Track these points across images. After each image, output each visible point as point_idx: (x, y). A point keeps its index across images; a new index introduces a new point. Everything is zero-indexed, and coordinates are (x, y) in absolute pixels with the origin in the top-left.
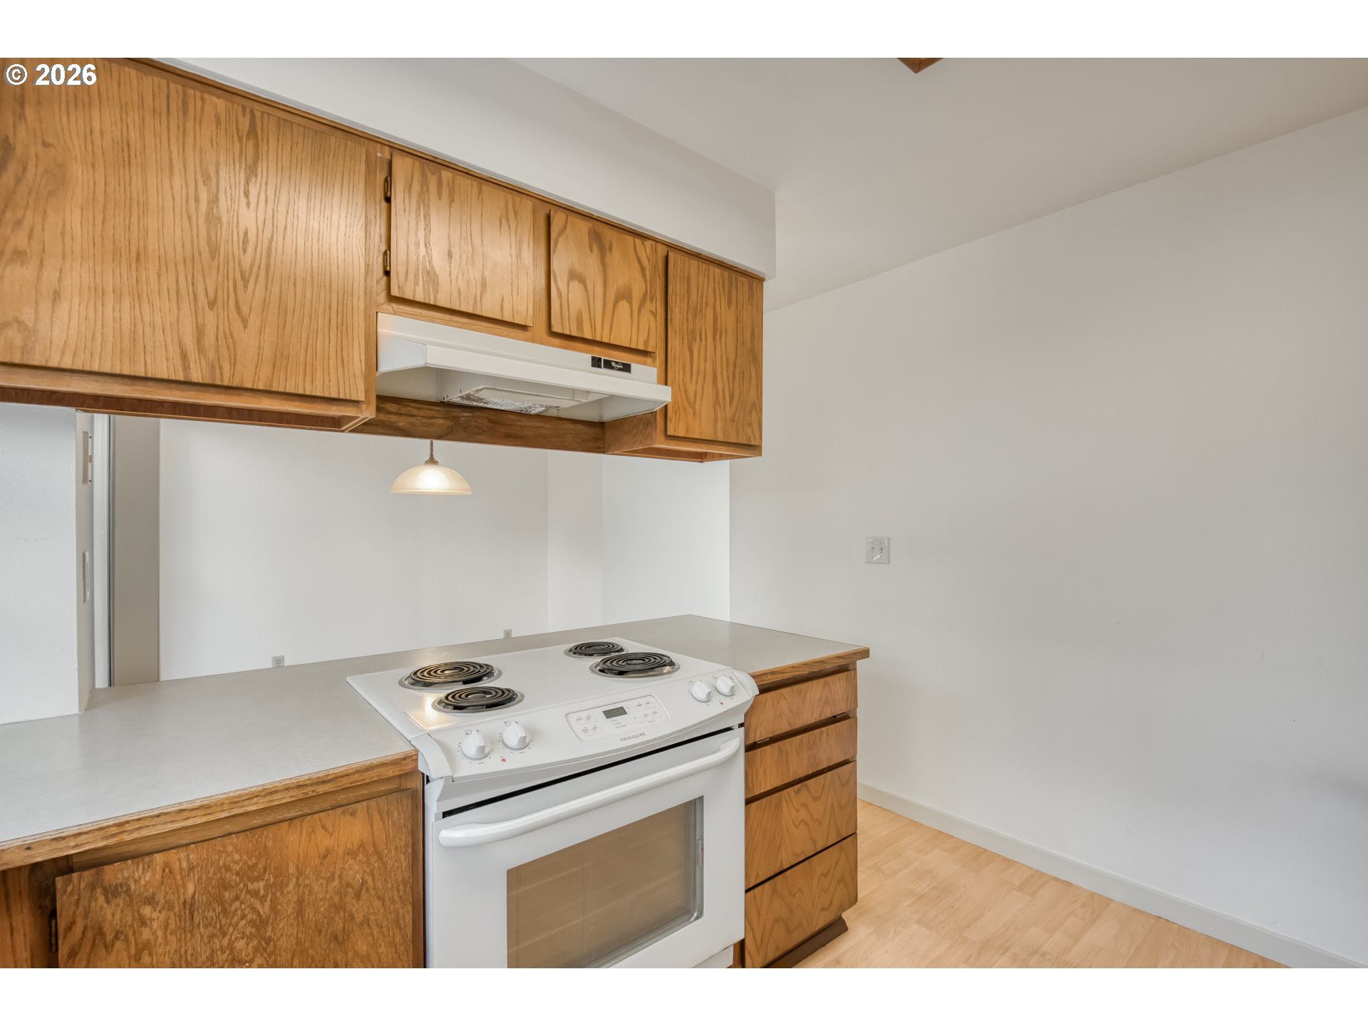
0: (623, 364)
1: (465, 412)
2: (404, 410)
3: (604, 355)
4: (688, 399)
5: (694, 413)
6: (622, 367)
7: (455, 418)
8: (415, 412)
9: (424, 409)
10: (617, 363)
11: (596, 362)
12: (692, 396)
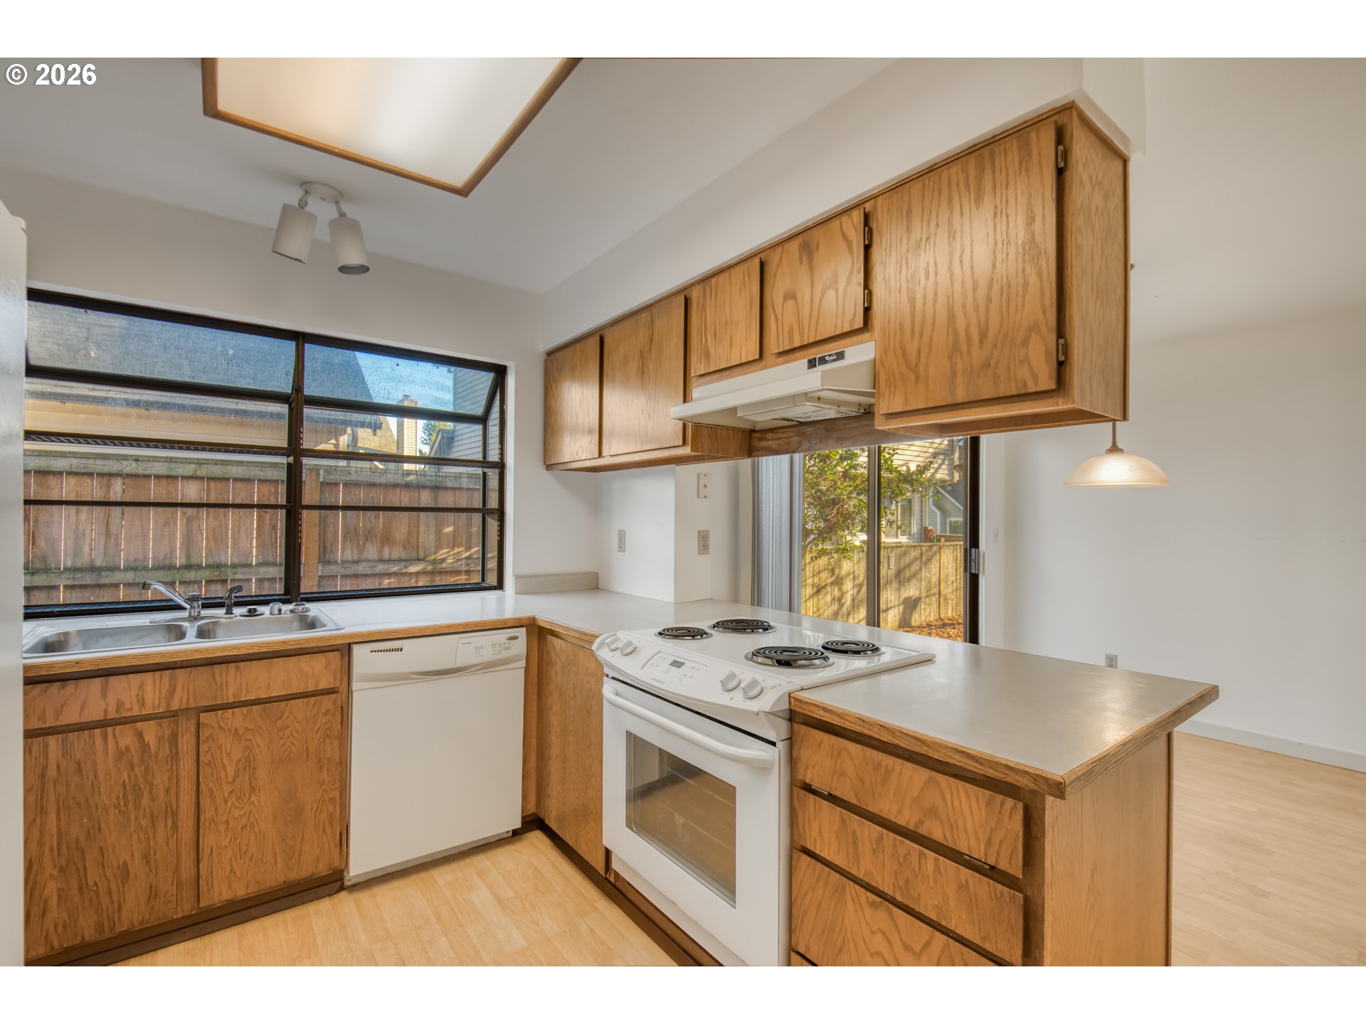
0: (836, 354)
1: (810, 427)
2: (776, 436)
3: (816, 353)
4: (908, 363)
5: (917, 378)
6: (835, 357)
7: (804, 434)
8: (781, 435)
9: (785, 432)
10: (830, 355)
11: (812, 364)
12: (913, 358)
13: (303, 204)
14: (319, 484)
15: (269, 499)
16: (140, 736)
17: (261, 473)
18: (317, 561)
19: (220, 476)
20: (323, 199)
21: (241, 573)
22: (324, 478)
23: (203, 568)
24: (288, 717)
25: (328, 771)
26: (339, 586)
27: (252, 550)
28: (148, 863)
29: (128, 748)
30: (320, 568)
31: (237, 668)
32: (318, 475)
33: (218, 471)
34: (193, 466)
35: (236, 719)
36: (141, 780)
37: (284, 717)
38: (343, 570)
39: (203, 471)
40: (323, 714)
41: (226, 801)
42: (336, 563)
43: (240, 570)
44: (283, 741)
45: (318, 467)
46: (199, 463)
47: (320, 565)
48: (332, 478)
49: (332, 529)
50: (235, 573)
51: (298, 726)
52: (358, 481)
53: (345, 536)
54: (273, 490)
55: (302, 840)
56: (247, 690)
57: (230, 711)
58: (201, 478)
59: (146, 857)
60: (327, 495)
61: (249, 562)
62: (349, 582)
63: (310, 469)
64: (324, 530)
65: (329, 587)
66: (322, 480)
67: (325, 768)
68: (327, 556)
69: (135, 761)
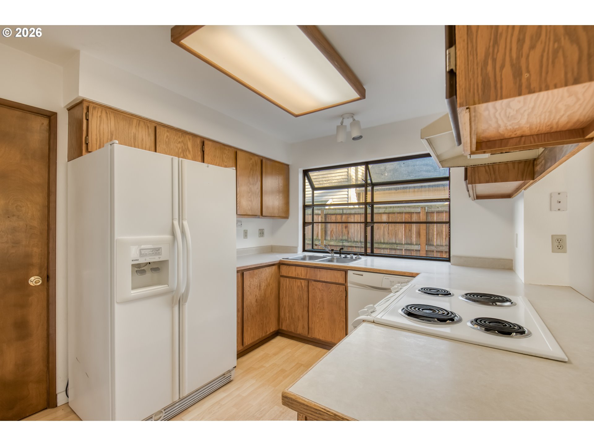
13: (342, 123)
14: (426, 213)
15: (408, 220)
16: (301, 283)
17: (405, 210)
18: (425, 244)
19: (392, 212)
20: (348, 118)
21: (400, 247)
22: (427, 210)
23: (403, 244)
24: (331, 289)
25: (342, 311)
26: (435, 255)
27: (402, 238)
28: (303, 318)
29: (299, 286)
30: (426, 247)
31: (320, 270)
32: (425, 209)
33: (391, 210)
34: (384, 209)
35: (319, 285)
36: (301, 295)
37: (331, 288)
38: (436, 249)
39: (387, 211)
40: (340, 291)
41: (318, 309)
42: (433, 245)
43: (399, 246)
44: (330, 296)
45: (425, 206)
46: (386, 208)
47: (426, 246)
48: (430, 210)
49: (432, 231)
50: (397, 247)
51: (334, 293)
52: (442, 211)
53: (437, 234)
54: (409, 216)
55: (335, 330)
56: (322, 278)
57: (318, 282)
58: (386, 213)
59: (302, 316)
60: (429, 217)
61: (402, 243)
62: (439, 254)
63: (422, 207)
64: (428, 232)
65: (431, 255)
66: (426, 211)
67: (341, 309)
68: (430, 243)
69: (301, 290)
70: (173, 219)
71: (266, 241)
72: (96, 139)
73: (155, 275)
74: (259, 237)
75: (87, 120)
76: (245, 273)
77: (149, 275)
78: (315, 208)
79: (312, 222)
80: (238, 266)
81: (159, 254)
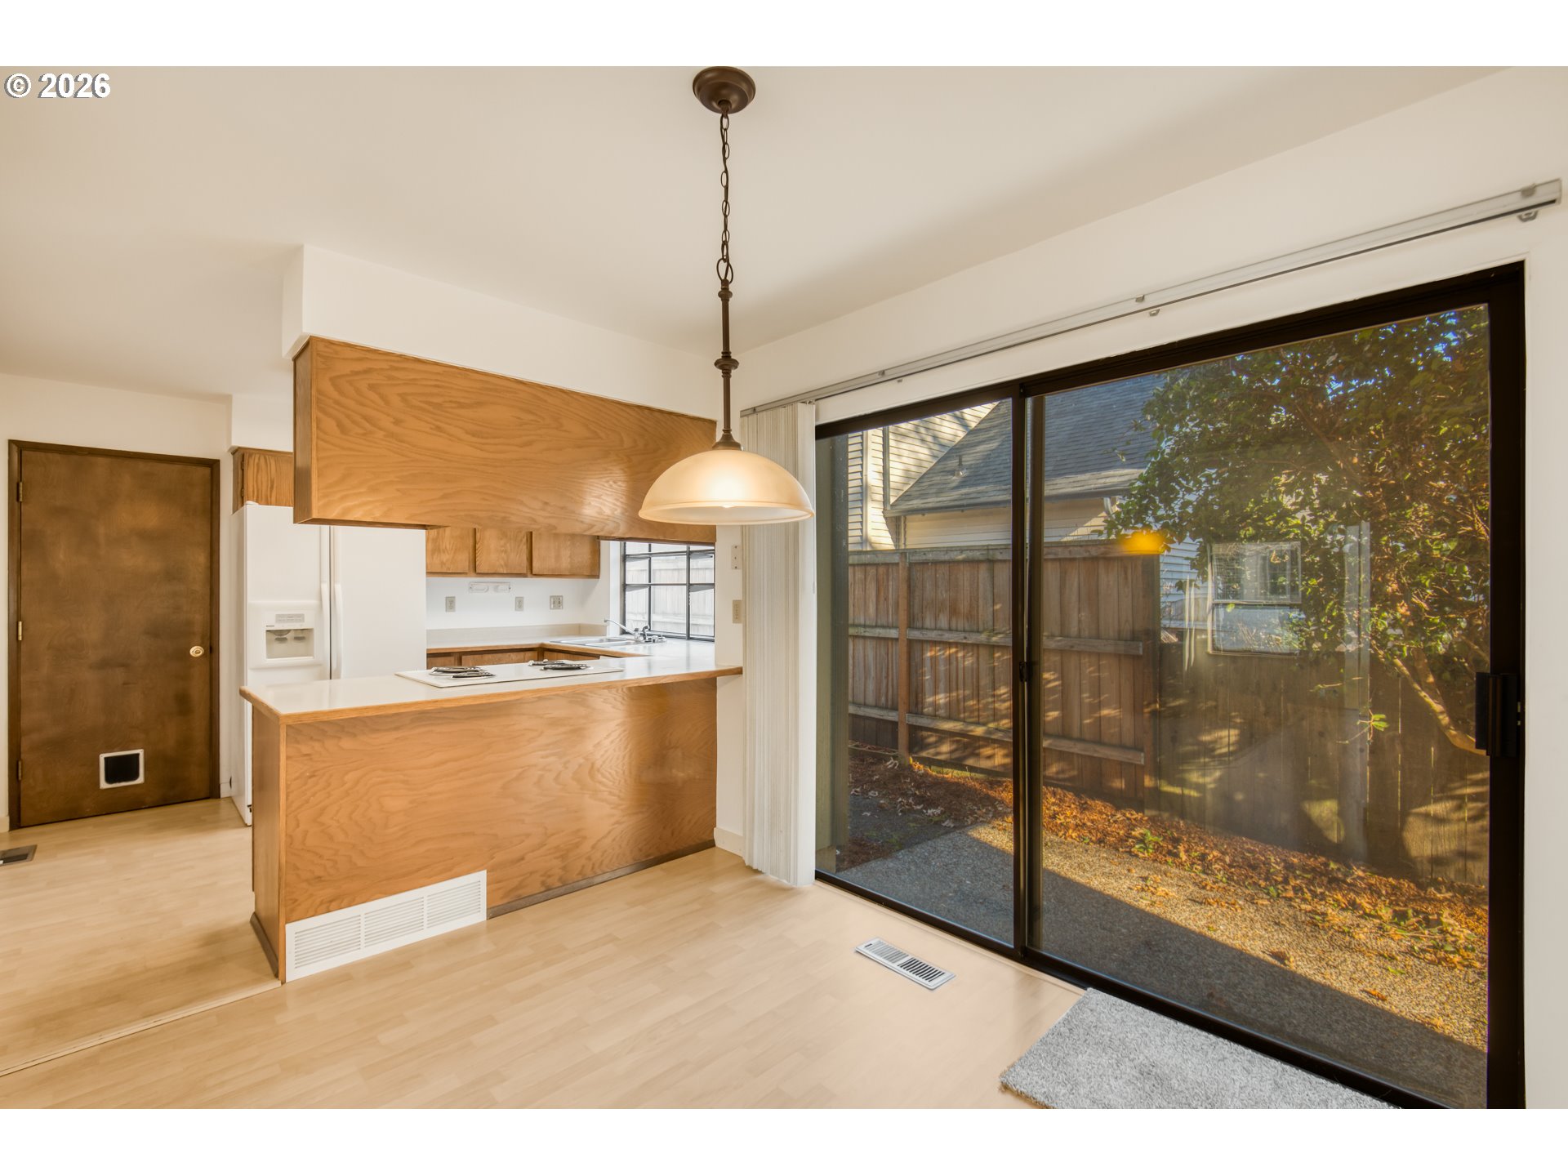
70: (321, 582)
71: (565, 617)
72: (253, 491)
73: (300, 645)
74: (551, 609)
75: (243, 470)
76: (463, 657)
77: (292, 645)
78: (652, 558)
79: (647, 583)
80: (429, 648)
81: (303, 620)
